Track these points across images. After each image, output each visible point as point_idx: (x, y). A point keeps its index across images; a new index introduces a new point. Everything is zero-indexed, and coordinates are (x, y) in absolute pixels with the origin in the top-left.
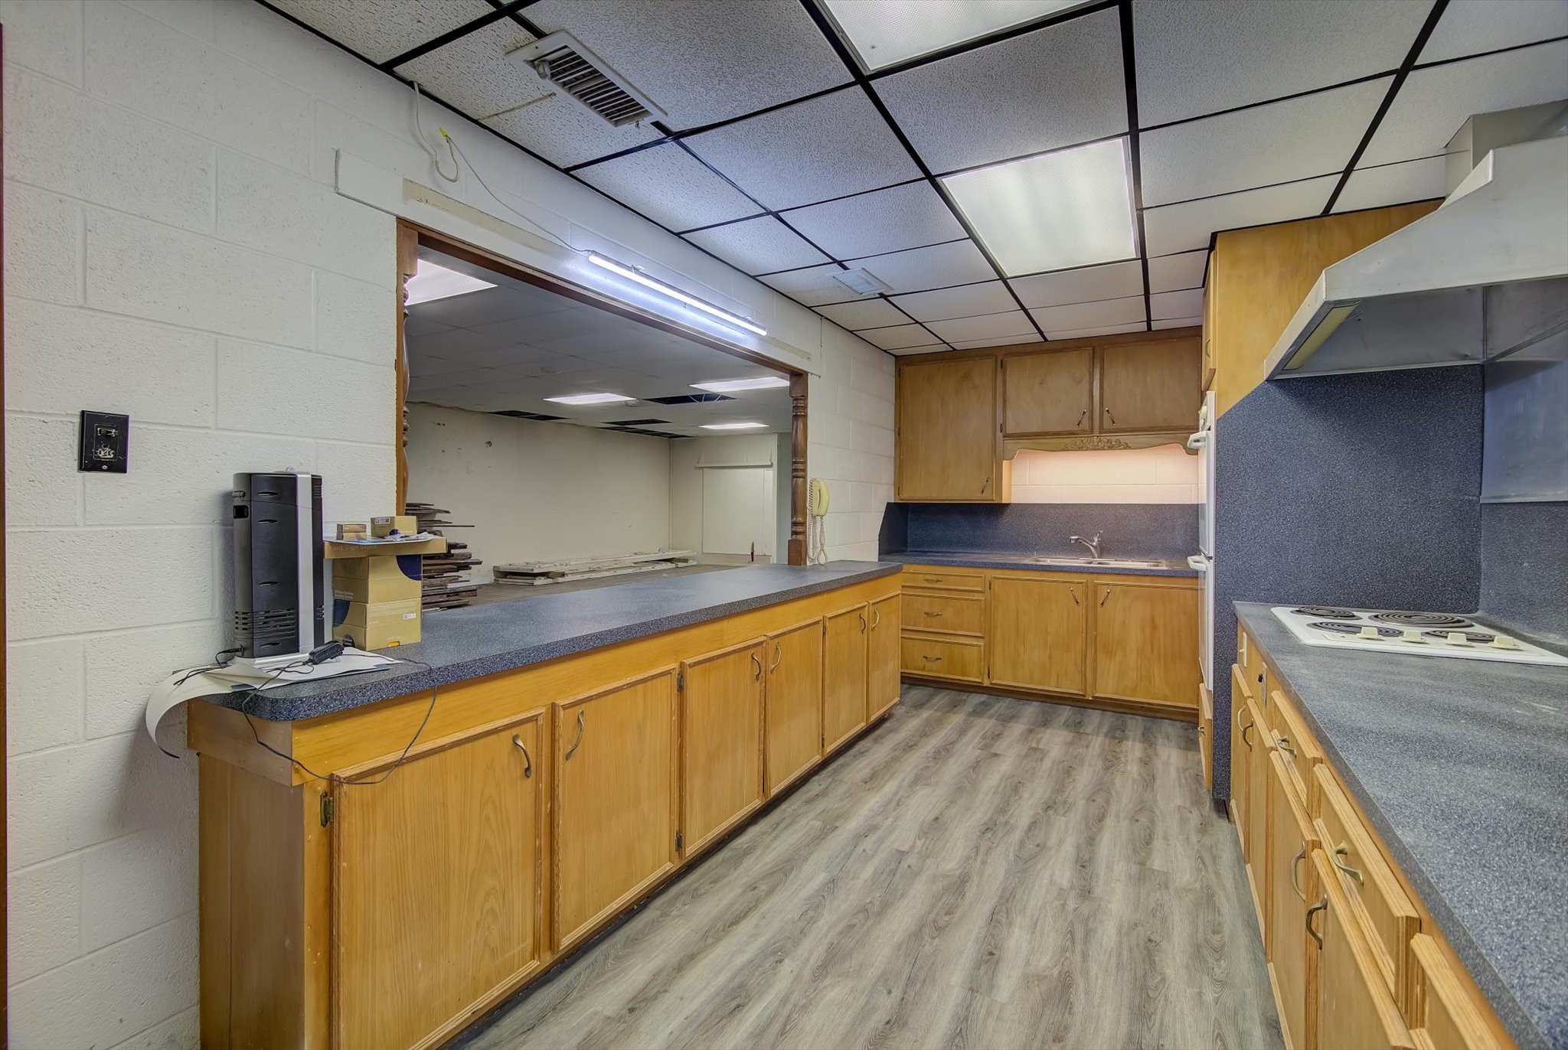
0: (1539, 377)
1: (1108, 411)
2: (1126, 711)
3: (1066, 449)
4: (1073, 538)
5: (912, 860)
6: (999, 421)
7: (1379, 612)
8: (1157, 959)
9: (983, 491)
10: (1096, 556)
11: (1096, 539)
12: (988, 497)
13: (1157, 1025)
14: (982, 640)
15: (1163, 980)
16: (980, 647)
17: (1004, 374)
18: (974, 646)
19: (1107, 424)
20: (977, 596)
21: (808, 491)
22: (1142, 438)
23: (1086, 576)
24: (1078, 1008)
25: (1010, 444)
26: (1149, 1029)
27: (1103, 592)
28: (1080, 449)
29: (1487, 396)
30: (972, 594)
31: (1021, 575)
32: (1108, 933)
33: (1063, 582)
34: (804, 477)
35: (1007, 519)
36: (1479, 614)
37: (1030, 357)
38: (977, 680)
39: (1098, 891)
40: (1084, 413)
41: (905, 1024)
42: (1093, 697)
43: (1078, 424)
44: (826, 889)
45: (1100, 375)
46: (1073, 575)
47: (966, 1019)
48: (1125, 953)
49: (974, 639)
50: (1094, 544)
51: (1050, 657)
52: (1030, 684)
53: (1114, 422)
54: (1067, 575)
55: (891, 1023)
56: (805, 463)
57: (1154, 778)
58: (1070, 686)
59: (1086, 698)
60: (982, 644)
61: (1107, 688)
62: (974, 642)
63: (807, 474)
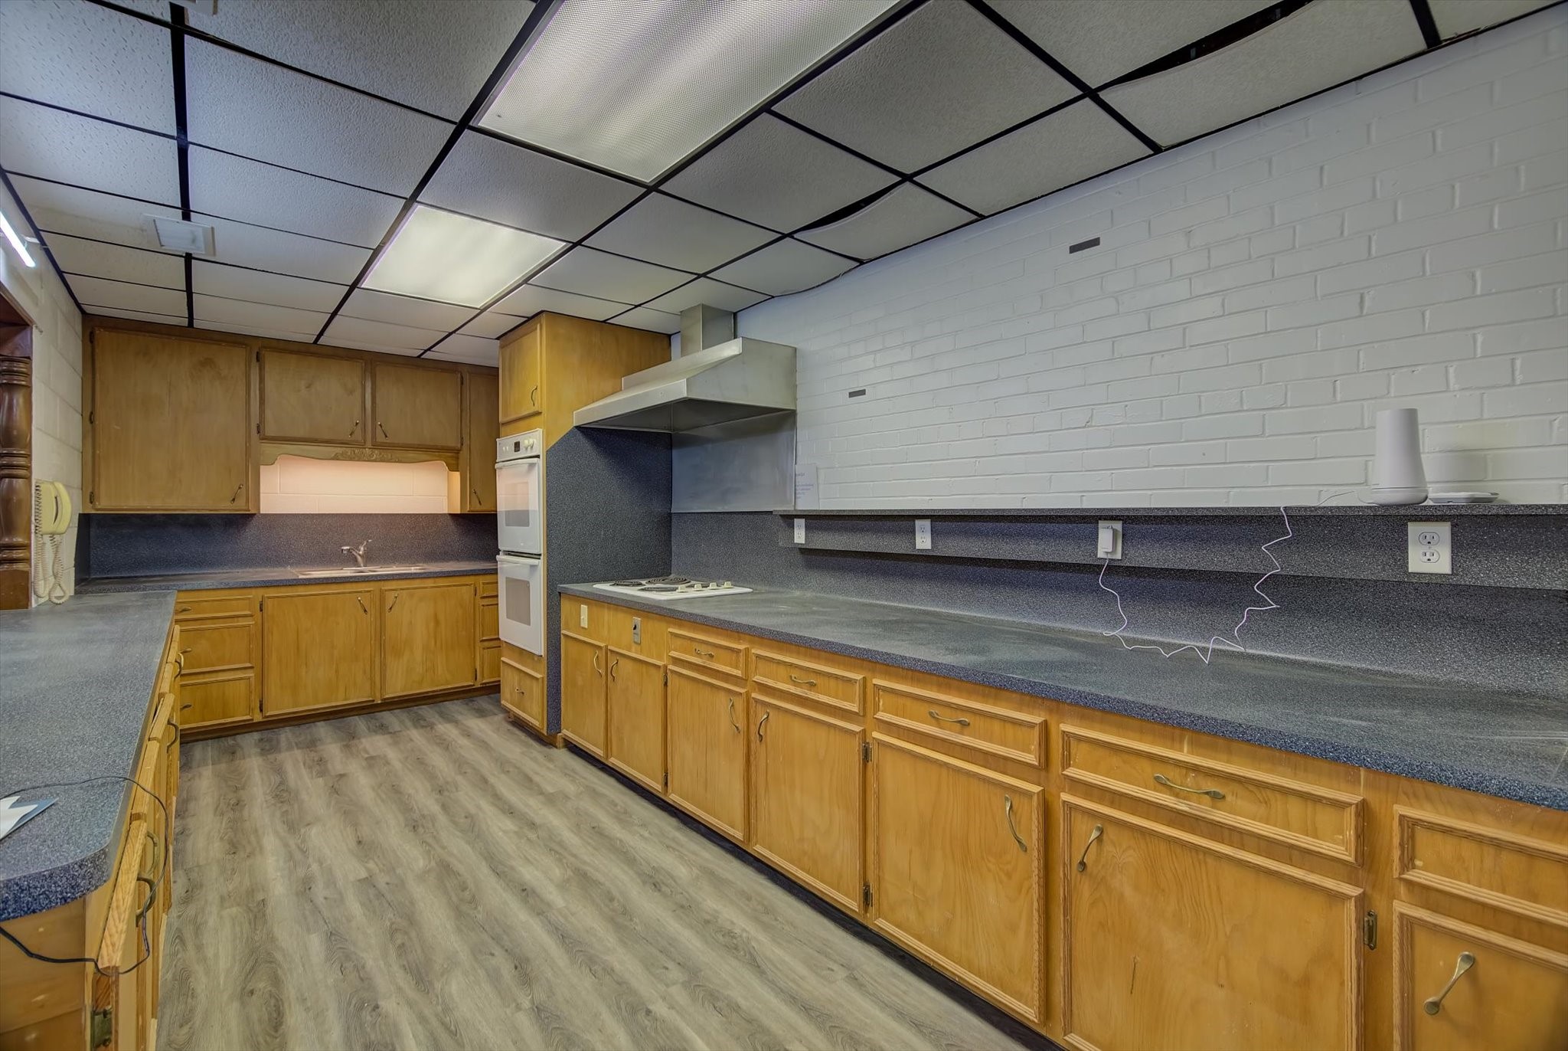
0: (710, 446)
1: (380, 425)
2: (411, 704)
3: (336, 458)
4: (345, 548)
5: (382, 880)
6: (255, 421)
7: (651, 580)
8: (607, 834)
9: (234, 500)
10: (362, 565)
11: (362, 549)
12: (239, 507)
13: (642, 860)
14: (252, 671)
15: (621, 841)
16: (249, 678)
17: (261, 369)
18: (241, 679)
19: (380, 438)
20: (242, 622)
21: (33, 499)
22: (411, 455)
23: (372, 584)
24: (602, 879)
25: (268, 448)
26: (641, 865)
27: (390, 597)
28: (351, 459)
29: (674, 452)
30: (236, 619)
31: (301, 591)
32: (569, 837)
33: (350, 593)
34: (28, 478)
35: (251, 531)
36: (672, 576)
37: (294, 356)
38: (245, 718)
39: (538, 821)
40: (357, 424)
41: (528, 960)
42: (382, 700)
43: (351, 435)
44: (334, 943)
45: (372, 388)
46: (359, 585)
47: (556, 928)
48: (590, 841)
49: (239, 672)
50: (361, 553)
51: (337, 671)
52: (314, 704)
53: (386, 437)
54: (354, 585)
55: (519, 966)
56: (29, 456)
57: (485, 743)
58: (358, 696)
59: (375, 703)
60: (252, 675)
61: (396, 688)
62: (240, 675)
63: (31, 472)
